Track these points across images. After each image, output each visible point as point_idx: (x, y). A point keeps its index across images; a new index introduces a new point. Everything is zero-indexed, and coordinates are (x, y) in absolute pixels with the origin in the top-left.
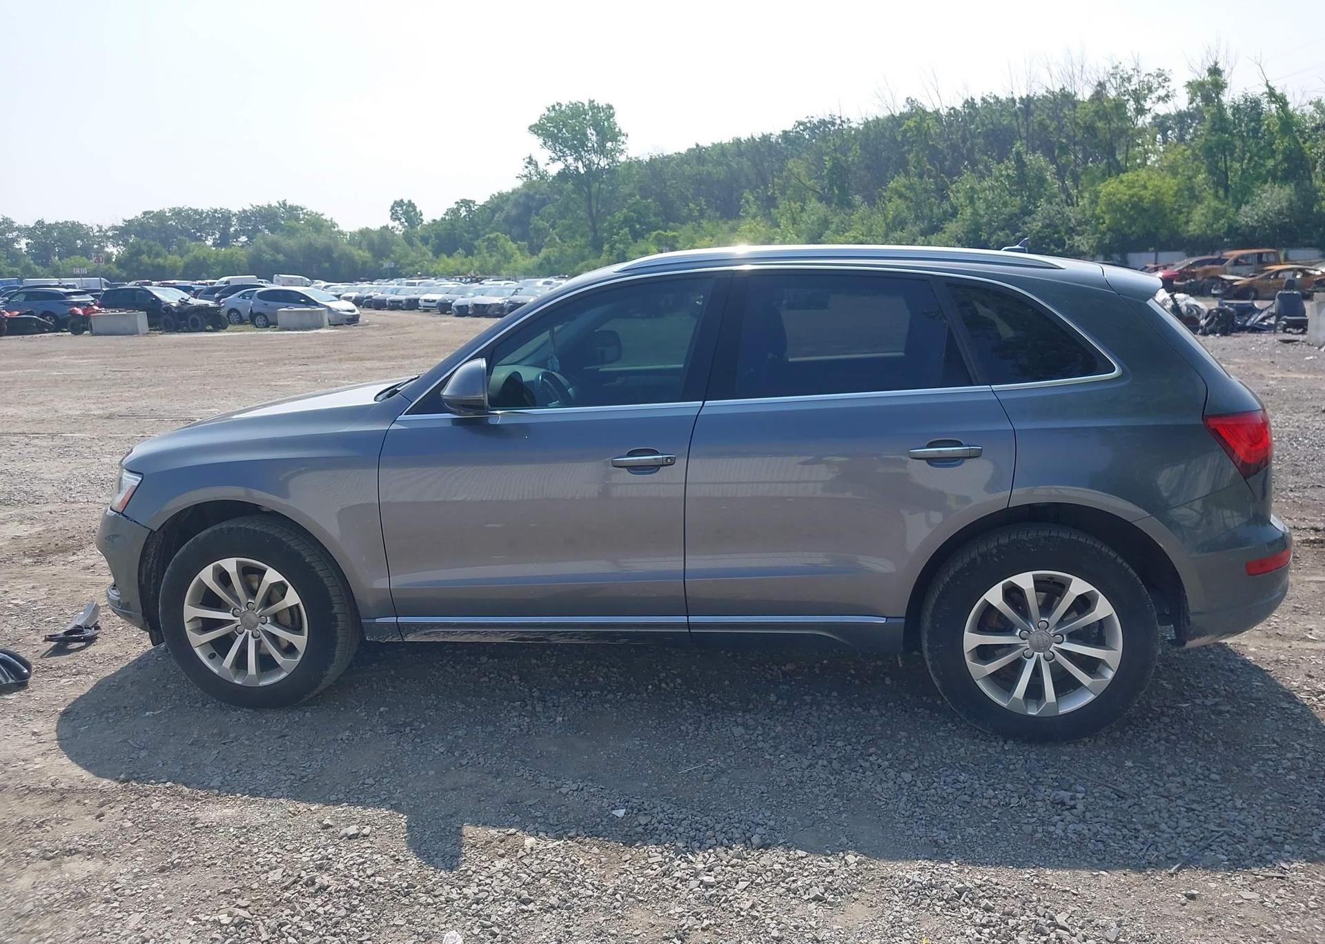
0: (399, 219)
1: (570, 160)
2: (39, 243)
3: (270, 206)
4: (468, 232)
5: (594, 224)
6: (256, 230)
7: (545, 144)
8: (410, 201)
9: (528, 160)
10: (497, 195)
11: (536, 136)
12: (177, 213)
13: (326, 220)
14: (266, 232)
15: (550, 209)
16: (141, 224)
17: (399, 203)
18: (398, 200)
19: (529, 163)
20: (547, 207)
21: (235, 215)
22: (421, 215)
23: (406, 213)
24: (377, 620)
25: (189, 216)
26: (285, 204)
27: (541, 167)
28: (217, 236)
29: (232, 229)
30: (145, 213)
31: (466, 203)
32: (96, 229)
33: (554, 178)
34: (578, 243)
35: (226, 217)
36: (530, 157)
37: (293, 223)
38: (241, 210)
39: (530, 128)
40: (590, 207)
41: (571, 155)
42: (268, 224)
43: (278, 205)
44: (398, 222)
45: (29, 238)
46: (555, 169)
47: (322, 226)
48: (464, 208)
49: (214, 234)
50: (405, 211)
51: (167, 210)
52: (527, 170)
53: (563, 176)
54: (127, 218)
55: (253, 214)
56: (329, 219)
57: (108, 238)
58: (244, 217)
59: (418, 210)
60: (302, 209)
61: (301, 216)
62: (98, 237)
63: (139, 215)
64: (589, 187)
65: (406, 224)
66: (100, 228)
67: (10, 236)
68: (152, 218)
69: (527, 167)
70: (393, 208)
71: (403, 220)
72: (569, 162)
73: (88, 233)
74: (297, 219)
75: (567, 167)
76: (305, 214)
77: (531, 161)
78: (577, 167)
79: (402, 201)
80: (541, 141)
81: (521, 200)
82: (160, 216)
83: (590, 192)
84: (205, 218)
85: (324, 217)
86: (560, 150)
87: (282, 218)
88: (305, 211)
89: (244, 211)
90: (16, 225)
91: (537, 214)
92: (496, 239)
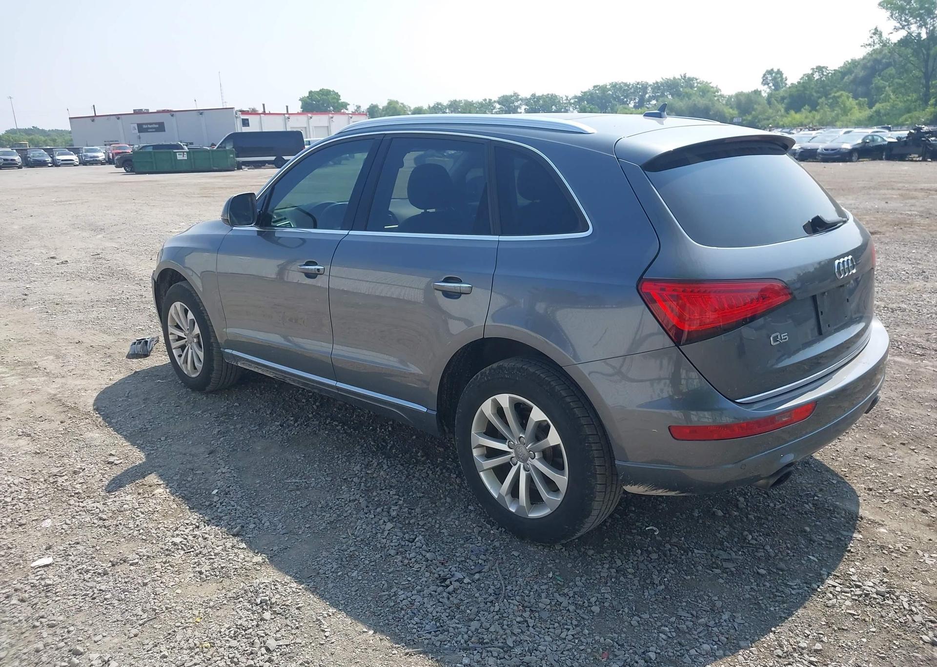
0: (768, 84)
1: (914, 28)
2: (531, 108)
3: (674, 78)
4: (817, 92)
5: (927, 82)
6: (663, 95)
7: (892, 16)
8: (778, 70)
9: (873, 31)
10: (850, 62)
11: (884, 10)
12: (614, 86)
13: (712, 87)
14: (670, 97)
15: (892, 70)
16: (591, 94)
17: (770, 72)
18: (769, 69)
19: (874, 34)
20: (890, 68)
21: (650, 85)
22: (786, 80)
23: (774, 79)
24: (226, 350)
25: (621, 88)
26: (685, 77)
27: (885, 36)
28: (637, 101)
29: (647, 96)
30: (595, 87)
31: (820, 69)
32: (565, 98)
33: (895, 44)
34: (910, 98)
35: (644, 87)
36: (876, 29)
37: (688, 90)
38: (654, 82)
39: (880, 4)
40: (926, 66)
41: (916, 23)
42: (672, 91)
43: (680, 78)
44: (766, 86)
45: (527, 105)
46: (896, 37)
47: (708, 91)
48: (817, 73)
49: (635, 99)
50: (774, 77)
51: (608, 84)
52: (872, 40)
53: (905, 42)
54: (583, 91)
55: (662, 84)
56: (715, 86)
57: (571, 104)
58: (657, 87)
59: (784, 76)
60: (697, 79)
61: (696, 85)
62: (565, 103)
63: (591, 88)
64: (928, 49)
65: (773, 87)
66: (567, 97)
67: (516, 104)
68: (598, 90)
69: (871, 37)
70: (764, 75)
71: (771, 85)
72: (912, 30)
73: (559, 101)
74: (692, 87)
75: (910, 34)
76: (698, 83)
77: (876, 32)
78: (919, 34)
79: (772, 70)
80: (888, 13)
81: (868, 64)
82: (603, 89)
83: (928, 55)
84: (631, 89)
85: (711, 85)
86: (906, 20)
87: (682, 87)
88: (698, 81)
89: (657, 83)
90: (520, 97)
91: (879, 75)
92: (839, 97)
